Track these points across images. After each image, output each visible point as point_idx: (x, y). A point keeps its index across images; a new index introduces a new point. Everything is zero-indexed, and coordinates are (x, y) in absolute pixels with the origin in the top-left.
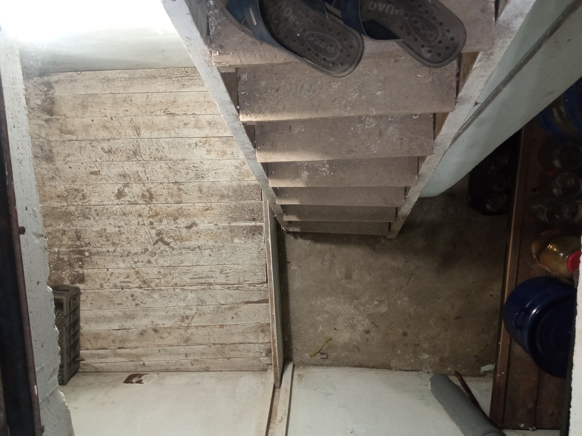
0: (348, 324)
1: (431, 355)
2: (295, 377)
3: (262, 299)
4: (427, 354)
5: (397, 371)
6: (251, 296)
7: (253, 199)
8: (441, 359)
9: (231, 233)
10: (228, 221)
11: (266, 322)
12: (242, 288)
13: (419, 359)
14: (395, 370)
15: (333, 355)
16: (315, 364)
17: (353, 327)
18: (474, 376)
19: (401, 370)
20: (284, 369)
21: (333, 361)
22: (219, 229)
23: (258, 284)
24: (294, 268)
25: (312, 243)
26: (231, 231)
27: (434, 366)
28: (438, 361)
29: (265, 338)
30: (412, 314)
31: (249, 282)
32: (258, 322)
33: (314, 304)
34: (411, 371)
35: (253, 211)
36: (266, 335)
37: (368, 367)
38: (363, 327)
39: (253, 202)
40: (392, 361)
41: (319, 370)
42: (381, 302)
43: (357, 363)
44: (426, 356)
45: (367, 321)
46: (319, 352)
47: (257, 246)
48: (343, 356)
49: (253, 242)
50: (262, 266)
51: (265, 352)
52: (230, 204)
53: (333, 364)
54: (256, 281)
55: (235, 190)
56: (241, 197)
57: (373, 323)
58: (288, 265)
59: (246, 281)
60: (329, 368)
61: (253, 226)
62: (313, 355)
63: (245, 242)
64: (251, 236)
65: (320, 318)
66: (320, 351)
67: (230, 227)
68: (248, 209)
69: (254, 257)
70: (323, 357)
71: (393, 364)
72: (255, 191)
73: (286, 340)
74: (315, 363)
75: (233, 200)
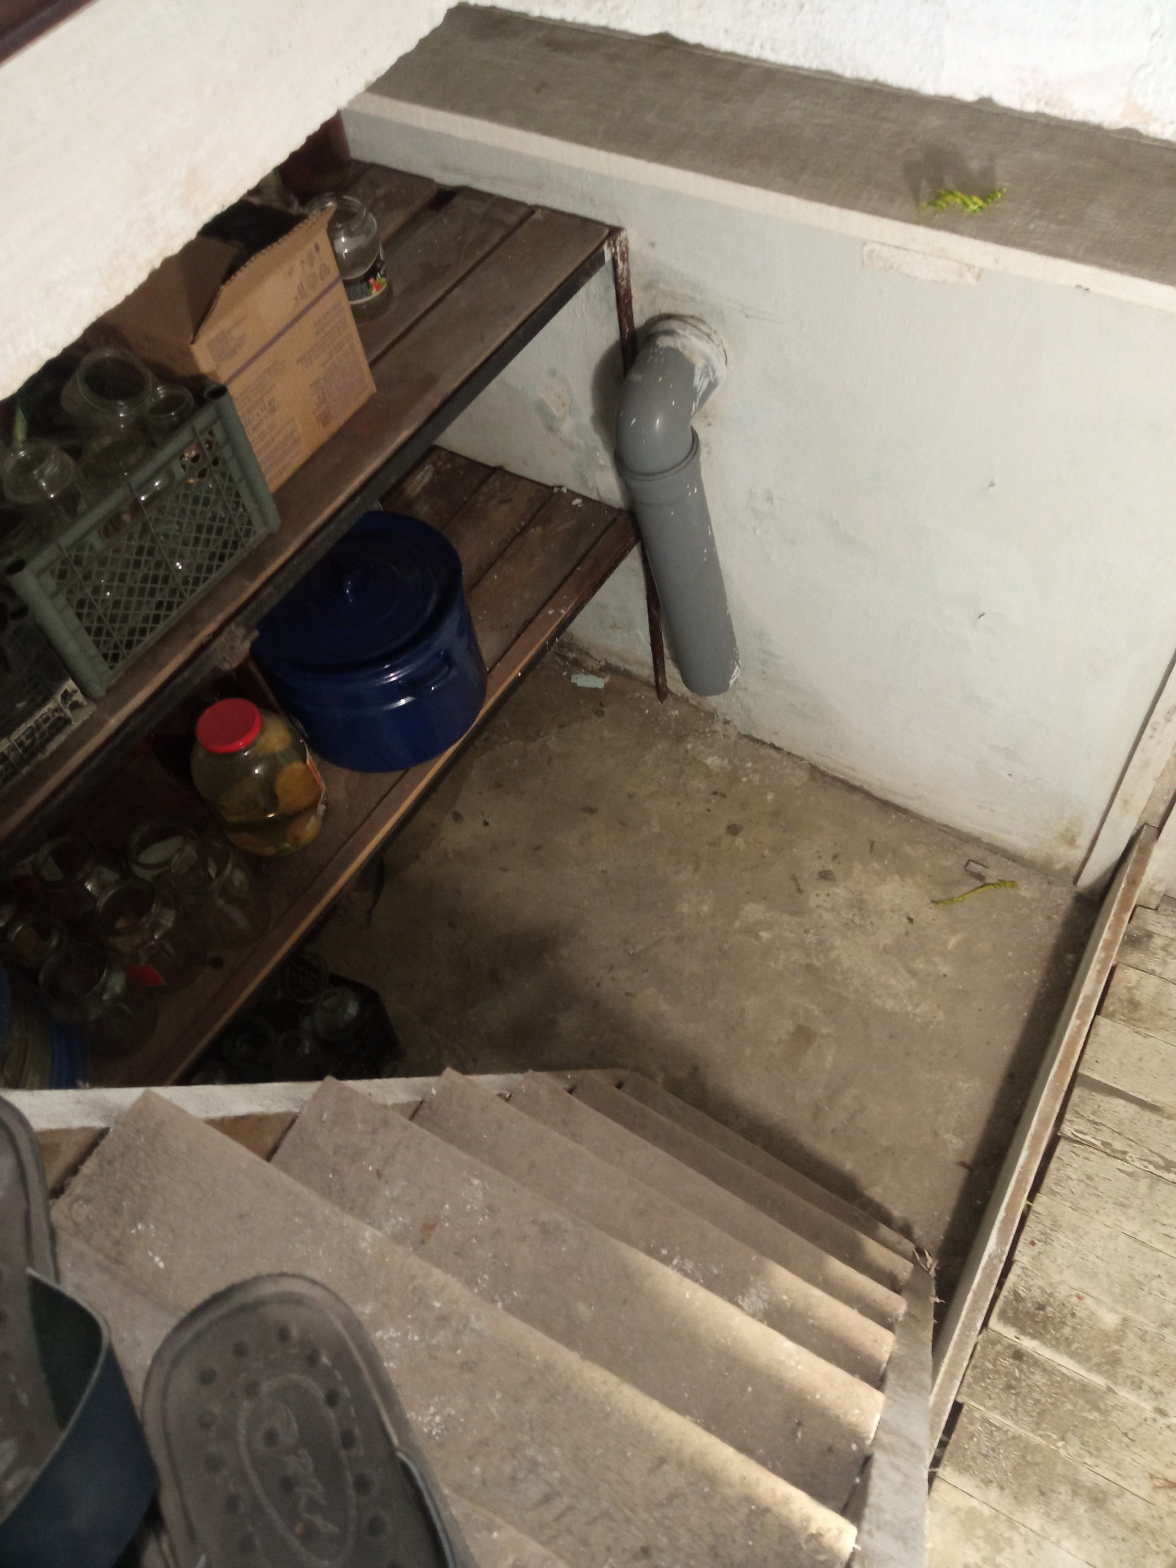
0: (869, 917)
1: (698, 758)
2: (1084, 842)
3: (1098, 1097)
4: (705, 765)
5: (799, 754)
6: (1132, 1121)
7: (991, 1424)
8: (679, 739)
9: (1115, 1353)
10: (1111, 1401)
11: (1114, 1026)
12: (1151, 1159)
13: (730, 762)
14: (802, 759)
15: (950, 862)
16: (1013, 861)
17: (859, 904)
18: (628, 675)
19: (789, 753)
20: (1110, 875)
21: (956, 848)
22: (1157, 1394)
23: (1090, 1145)
24: (955, 1141)
25: (863, 1181)
26: (1114, 1361)
27: (704, 732)
28: (690, 739)
29: (1133, 983)
30: (690, 867)
31: (1119, 1164)
32: (1139, 1038)
33: (941, 1013)
34: (763, 743)
35: (1008, 1387)
36: (1129, 989)
37: (868, 795)
38: (831, 893)
39: (995, 1417)
40: (798, 784)
41: (1006, 837)
42: (751, 930)
43: (894, 816)
44: (712, 761)
45: (813, 902)
46: (985, 885)
47: (1047, 1262)
48: (922, 850)
49: (1051, 1284)
50: (1054, 1193)
51: (1152, 945)
52: (1080, 1456)
53: (960, 839)
54: (1096, 1157)
55: (1042, 1493)
56: (1029, 1458)
57: (800, 891)
58: (968, 1159)
59: (1130, 1174)
60: (977, 834)
61: (1030, 1334)
62: (1008, 885)
63: (1080, 1298)
64: (1051, 1305)
65: (940, 968)
66: (981, 887)
67: (1112, 1377)
68: (1024, 1401)
69: (1070, 1235)
70: (980, 867)
71: (801, 776)
72: (970, 1447)
73: (1071, 957)
74: (1010, 863)
75: (1065, 1463)
